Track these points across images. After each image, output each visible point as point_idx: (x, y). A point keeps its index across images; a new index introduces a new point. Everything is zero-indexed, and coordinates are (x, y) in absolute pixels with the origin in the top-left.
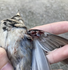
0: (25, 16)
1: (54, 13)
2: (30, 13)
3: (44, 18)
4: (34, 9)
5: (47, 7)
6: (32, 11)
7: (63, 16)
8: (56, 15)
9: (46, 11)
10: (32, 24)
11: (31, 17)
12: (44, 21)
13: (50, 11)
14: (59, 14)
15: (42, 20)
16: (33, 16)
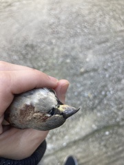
0: (22, 57)
1: (67, 28)
2: (28, 48)
4: (31, 38)
5: (51, 25)
6: (30, 43)
7: (85, 27)
8: (72, 32)
9: (53, 33)
10: (40, 64)
11: (33, 53)
12: (56, 50)
13: (59, 29)
14: (76, 26)
15: (53, 49)
16: (36, 51)
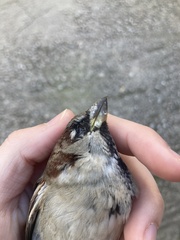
0: (30, 66)
1: (102, 24)
2: (40, 53)
3: (83, 49)
4: (46, 37)
5: (77, 18)
6: (44, 45)
7: (130, 24)
8: (109, 30)
9: (79, 31)
10: (57, 78)
11: (48, 60)
12: (84, 57)
13: (89, 25)
14: (115, 22)
15: (79, 56)
16: (52, 57)
